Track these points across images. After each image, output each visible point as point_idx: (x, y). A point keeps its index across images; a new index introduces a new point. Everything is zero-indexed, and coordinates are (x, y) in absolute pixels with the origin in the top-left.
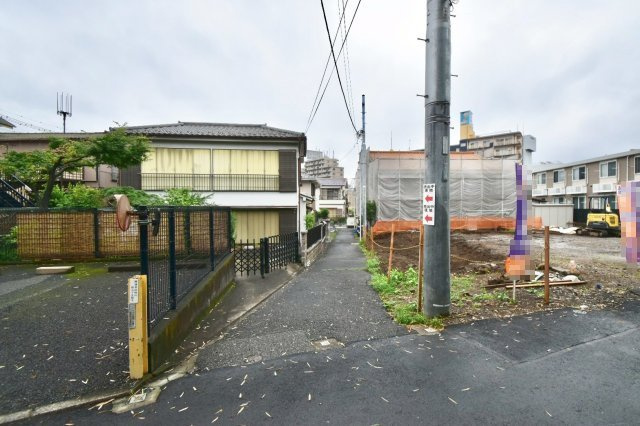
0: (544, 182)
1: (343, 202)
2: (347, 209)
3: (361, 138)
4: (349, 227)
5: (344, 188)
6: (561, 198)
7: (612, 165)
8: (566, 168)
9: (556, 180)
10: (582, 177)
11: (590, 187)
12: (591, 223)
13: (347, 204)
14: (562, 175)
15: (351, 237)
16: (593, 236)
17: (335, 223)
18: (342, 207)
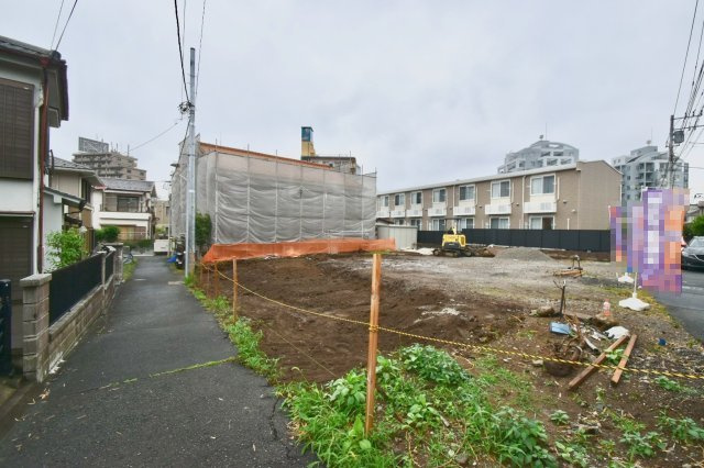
0: (386, 205)
1: (147, 216)
2: (153, 228)
3: (187, 114)
4: (158, 254)
5: (148, 196)
6: (401, 220)
7: (442, 192)
8: (406, 192)
9: (397, 204)
10: (419, 201)
11: (425, 211)
12: (447, 244)
13: (153, 220)
14: (403, 199)
15: (165, 270)
16: (449, 256)
17: (132, 248)
18: (145, 224)
